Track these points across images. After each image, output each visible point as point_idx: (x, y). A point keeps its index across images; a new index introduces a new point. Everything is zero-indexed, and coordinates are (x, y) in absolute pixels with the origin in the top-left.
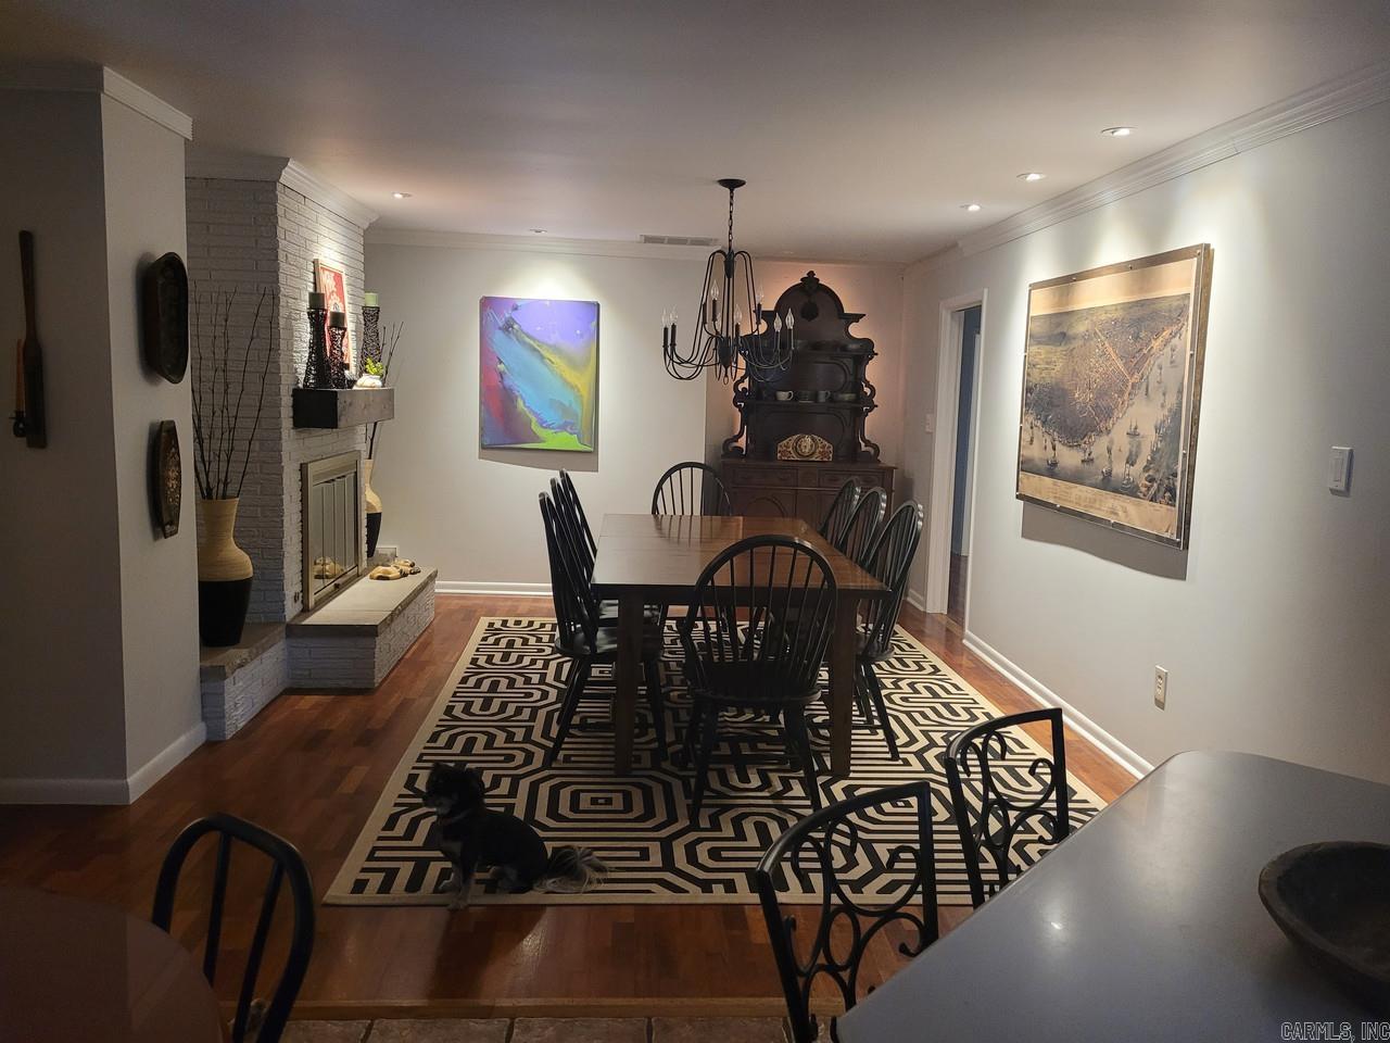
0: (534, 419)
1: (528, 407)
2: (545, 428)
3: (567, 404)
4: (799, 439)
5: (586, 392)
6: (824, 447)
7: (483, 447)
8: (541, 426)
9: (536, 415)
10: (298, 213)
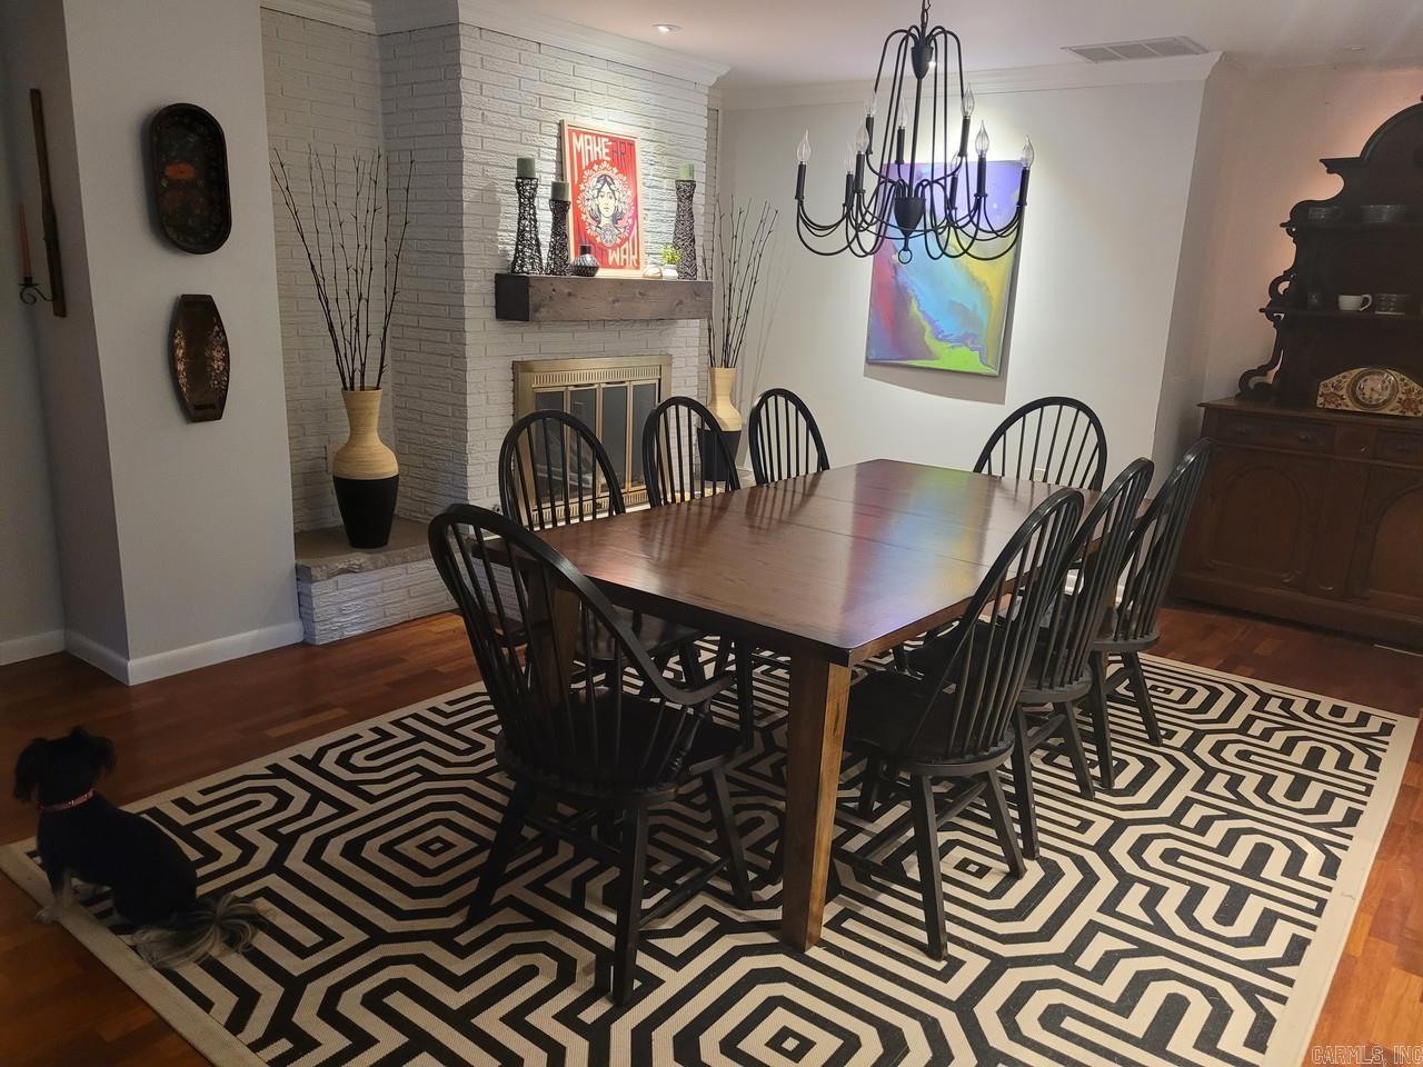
0: (928, 328)
1: (923, 312)
2: (941, 340)
3: (970, 307)
4: (1361, 376)
5: (996, 291)
6: (1409, 391)
7: (869, 362)
8: (937, 338)
9: (931, 322)
10: (520, 63)
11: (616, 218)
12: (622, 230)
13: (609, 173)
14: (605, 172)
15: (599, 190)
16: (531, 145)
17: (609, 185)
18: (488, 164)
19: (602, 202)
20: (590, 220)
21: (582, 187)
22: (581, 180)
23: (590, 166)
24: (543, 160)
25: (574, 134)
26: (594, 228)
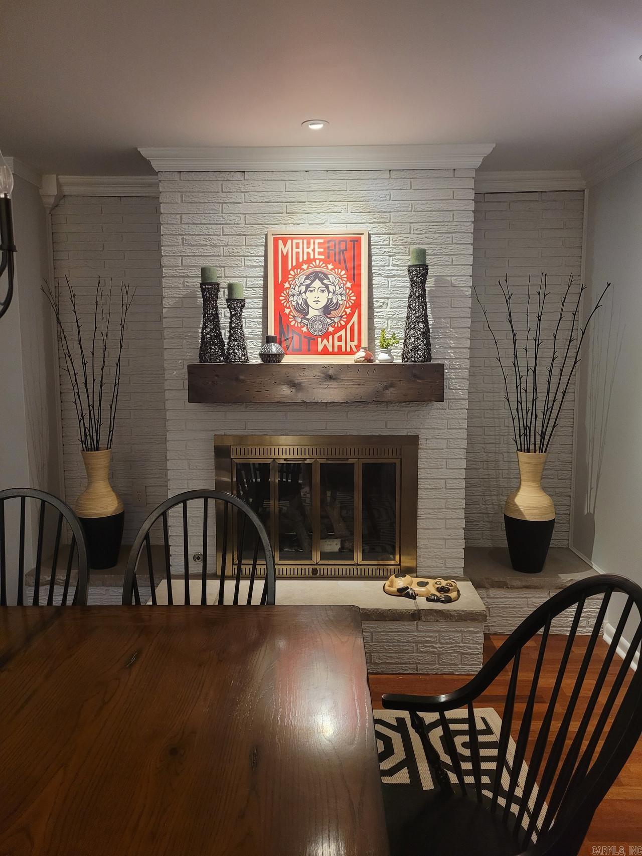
10: (223, 192)
11: (327, 310)
12: (336, 320)
13: (324, 270)
14: (317, 269)
15: (308, 286)
16: (235, 256)
17: (321, 280)
18: (188, 277)
19: (310, 297)
20: (294, 313)
21: (287, 285)
22: (285, 278)
23: (299, 266)
24: (248, 267)
25: (280, 242)
26: (299, 320)
